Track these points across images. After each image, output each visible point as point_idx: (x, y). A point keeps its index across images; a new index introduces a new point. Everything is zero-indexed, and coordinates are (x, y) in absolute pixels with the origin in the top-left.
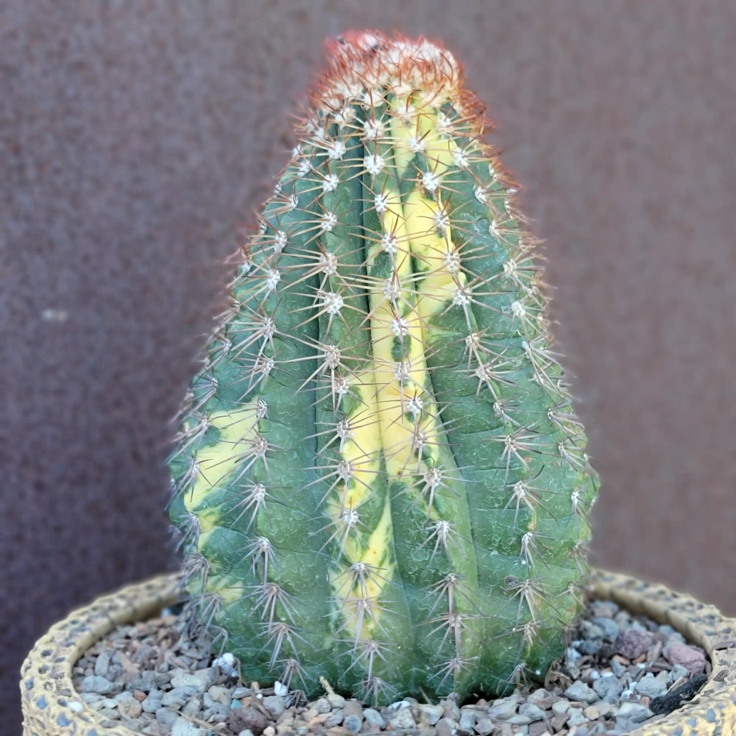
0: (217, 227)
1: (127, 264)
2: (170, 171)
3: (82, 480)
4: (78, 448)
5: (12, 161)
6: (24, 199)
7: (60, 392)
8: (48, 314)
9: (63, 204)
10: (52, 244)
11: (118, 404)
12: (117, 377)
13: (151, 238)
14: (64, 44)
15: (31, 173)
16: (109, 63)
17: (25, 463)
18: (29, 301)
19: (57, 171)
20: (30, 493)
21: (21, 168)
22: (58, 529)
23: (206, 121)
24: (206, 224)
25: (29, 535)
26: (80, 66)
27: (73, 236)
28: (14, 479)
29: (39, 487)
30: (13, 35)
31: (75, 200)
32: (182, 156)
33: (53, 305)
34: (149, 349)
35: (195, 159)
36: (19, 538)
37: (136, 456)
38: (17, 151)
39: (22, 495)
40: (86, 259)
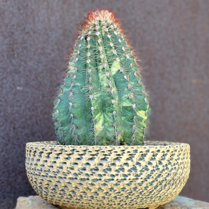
0: (58, 71)
1: (36, 78)
2: (47, 57)
3: (24, 128)
4: (23, 120)
5: (12, 53)
6: (14, 62)
7: (20, 106)
8: (18, 88)
9: (23, 63)
10: (20, 72)
11: (33, 110)
12: (33, 104)
13: (42, 72)
14: (25, 28)
15: (16, 56)
16: (34, 32)
17: (11, 122)
18: (14, 84)
19: (22, 56)
20: (12, 129)
21: (14, 54)
22: (18, 139)
23: (55, 47)
24: (55, 70)
25: (11, 140)
26: (28, 33)
27: (24, 71)
28: (8, 126)
29: (14, 128)
30: (13, 25)
31: (25, 62)
32: (50, 54)
33: (19, 86)
34: (41, 98)
35: (53, 55)
36: (9, 140)
37: (37, 123)
38: (13, 51)
39: (10, 130)
40: (27, 76)
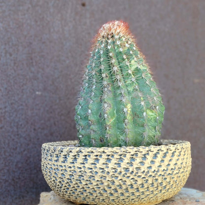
0: (72, 76)
1: (53, 83)
2: (62, 64)
3: (43, 129)
4: (42, 122)
5: (31, 61)
6: (33, 69)
7: (39, 109)
8: (37, 93)
9: (41, 70)
10: (38, 79)
11: (51, 113)
12: (51, 107)
13: (58, 78)
14: (41, 38)
15: (34, 64)
16: (50, 42)
17: (32, 124)
18: (33, 90)
19: (40, 63)
20: (33, 131)
21: (32, 63)
22: (38, 139)
23: (70, 54)
24: (70, 75)
25: (32, 140)
26: (44, 43)
27: (42, 77)
28: (29, 127)
29: (35, 129)
30: (31, 36)
31: (43, 69)
32: (65, 61)
33: (38, 91)
34: (58, 101)
35: (67, 62)
36: (30, 140)
37: (55, 124)
38: (32, 59)
39: (31, 131)
40: (45, 81)
